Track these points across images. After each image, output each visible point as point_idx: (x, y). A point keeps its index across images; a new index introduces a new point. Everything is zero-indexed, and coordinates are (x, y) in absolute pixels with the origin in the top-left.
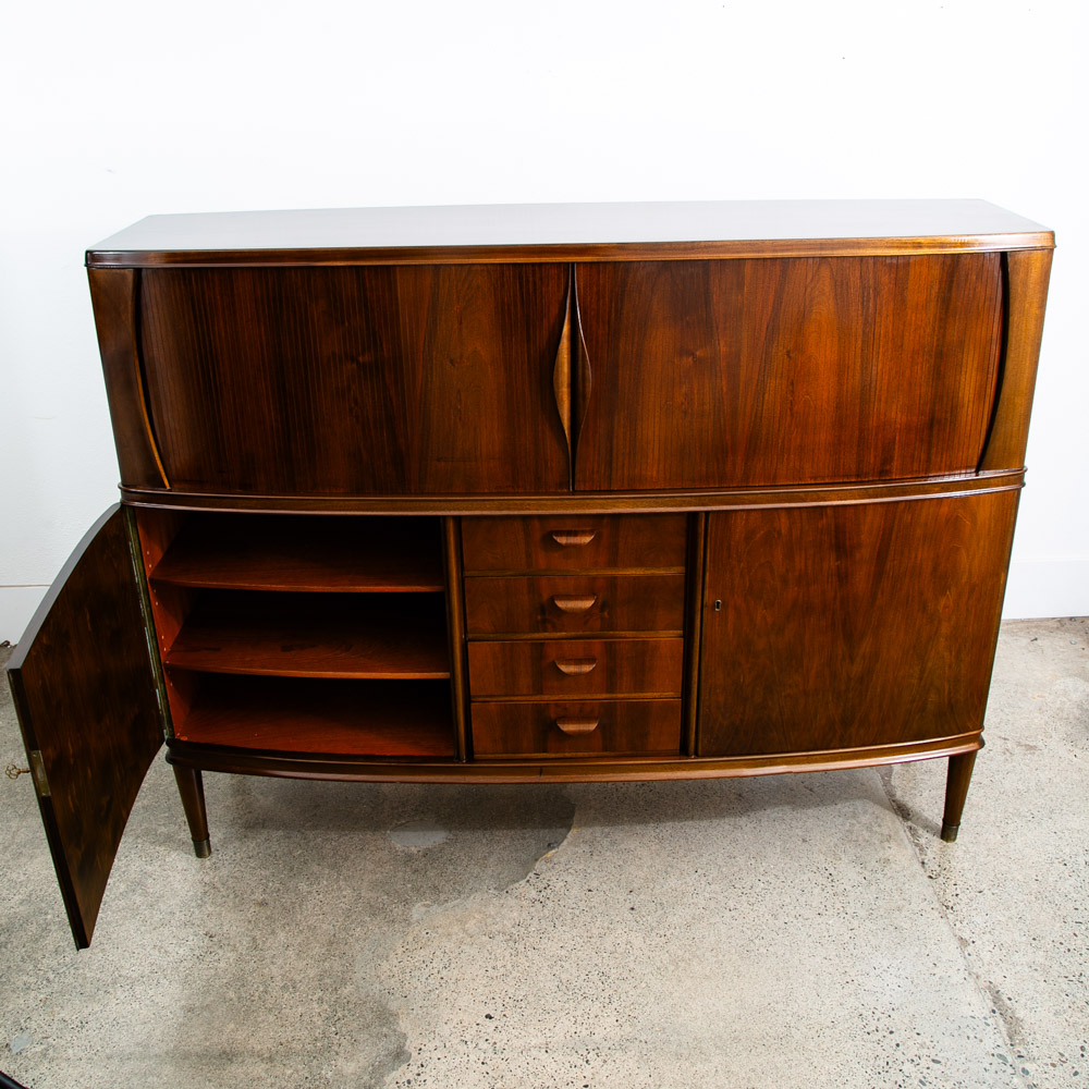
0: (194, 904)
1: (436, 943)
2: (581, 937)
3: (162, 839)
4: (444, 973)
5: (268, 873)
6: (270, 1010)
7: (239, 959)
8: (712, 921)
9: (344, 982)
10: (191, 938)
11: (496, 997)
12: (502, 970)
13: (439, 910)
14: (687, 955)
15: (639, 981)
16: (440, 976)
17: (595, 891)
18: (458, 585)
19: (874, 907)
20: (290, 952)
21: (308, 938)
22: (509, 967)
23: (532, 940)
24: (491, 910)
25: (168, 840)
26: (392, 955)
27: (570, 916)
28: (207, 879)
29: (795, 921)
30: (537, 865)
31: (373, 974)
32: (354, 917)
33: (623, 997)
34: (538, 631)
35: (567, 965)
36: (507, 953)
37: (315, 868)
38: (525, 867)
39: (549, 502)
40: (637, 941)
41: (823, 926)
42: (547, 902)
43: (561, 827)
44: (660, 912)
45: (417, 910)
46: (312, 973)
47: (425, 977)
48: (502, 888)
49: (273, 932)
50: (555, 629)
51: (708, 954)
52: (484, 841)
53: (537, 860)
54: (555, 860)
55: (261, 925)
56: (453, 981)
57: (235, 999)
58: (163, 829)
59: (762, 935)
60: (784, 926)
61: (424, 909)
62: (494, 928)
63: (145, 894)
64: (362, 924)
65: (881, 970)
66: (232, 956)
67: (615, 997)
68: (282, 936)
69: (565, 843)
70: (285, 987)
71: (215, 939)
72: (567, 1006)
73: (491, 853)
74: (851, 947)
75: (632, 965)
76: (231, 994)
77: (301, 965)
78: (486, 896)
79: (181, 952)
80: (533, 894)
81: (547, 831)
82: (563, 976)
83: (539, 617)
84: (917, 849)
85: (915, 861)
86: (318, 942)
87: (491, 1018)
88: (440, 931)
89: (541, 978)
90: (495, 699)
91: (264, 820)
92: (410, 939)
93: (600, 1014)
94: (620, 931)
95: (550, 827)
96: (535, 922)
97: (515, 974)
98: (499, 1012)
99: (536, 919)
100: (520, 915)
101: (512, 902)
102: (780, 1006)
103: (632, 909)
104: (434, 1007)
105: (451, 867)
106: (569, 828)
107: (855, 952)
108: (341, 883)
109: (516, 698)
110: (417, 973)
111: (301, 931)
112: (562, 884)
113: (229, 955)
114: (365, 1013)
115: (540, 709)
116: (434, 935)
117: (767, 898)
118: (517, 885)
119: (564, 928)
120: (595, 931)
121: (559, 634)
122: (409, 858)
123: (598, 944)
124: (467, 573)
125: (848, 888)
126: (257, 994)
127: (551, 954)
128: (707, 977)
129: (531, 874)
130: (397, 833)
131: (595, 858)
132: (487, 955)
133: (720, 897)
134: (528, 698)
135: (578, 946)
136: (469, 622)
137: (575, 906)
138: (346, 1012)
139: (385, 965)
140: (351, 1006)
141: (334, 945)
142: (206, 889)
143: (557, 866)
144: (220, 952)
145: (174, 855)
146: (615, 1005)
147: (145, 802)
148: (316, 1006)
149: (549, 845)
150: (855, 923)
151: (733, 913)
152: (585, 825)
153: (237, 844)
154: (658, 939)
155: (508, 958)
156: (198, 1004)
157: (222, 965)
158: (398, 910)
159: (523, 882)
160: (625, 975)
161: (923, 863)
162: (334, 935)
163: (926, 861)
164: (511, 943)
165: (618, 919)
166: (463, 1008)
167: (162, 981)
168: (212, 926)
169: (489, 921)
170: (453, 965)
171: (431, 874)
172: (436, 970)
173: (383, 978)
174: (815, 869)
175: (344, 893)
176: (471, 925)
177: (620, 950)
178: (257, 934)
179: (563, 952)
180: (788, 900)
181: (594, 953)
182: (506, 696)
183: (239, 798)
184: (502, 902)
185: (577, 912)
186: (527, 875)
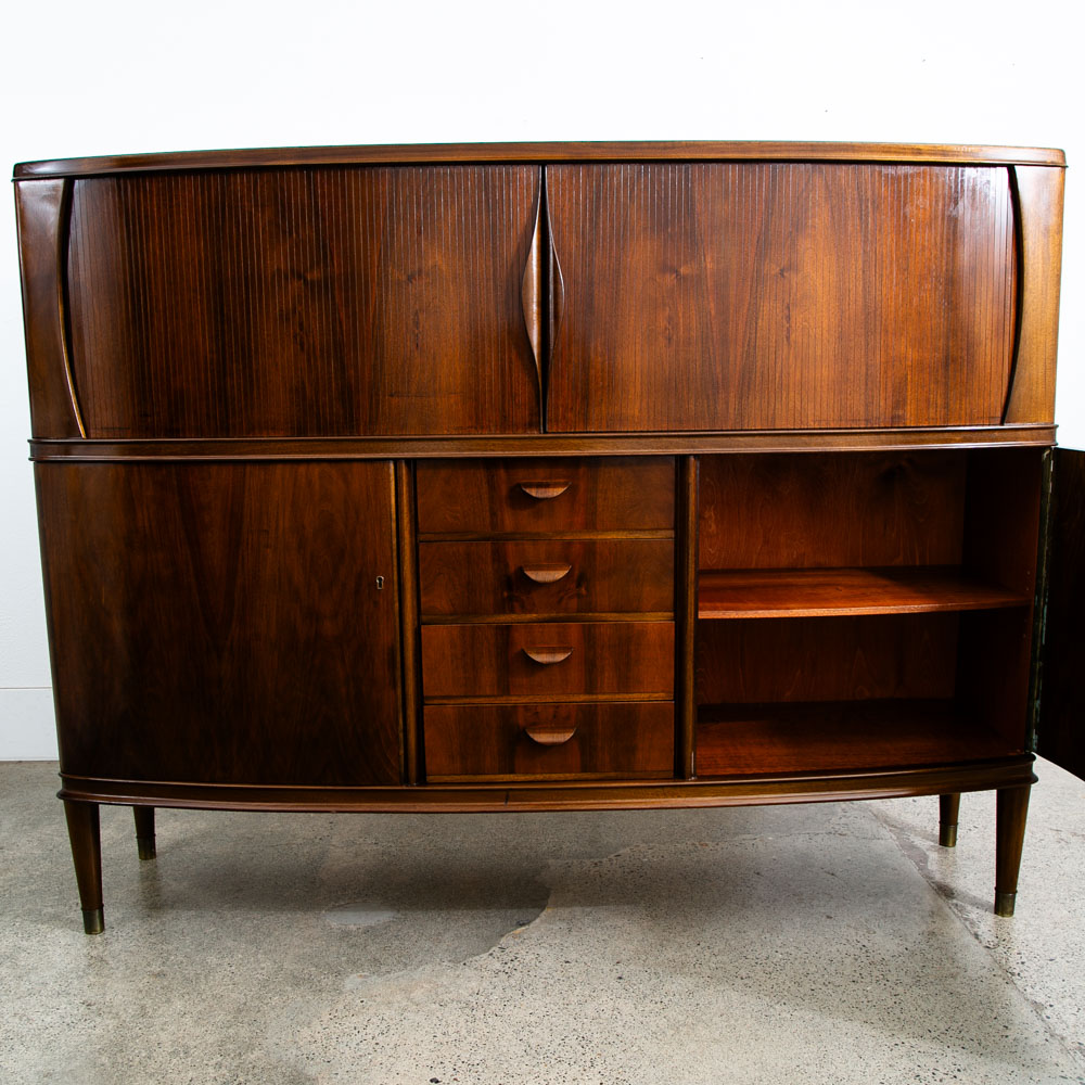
0: (74, 975)
1: (372, 1011)
2: (556, 1004)
3: (45, 919)
4: (380, 1039)
5: (170, 947)
6: (152, 1075)
7: (122, 1025)
8: (720, 988)
9: (251, 1048)
10: (63, 1006)
11: (446, 1063)
12: (454, 1036)
13: (379, 980)
14: (690, 1020)
15: (629, 1045)
16: (374, 1041)
17: (573, 963)
18: (412, 550)
19: (921, 975)
20: (187, 1019)
21: (211, 1007)
22: (464, 1032)
23: (494, 1007)
24: (444, 980)
25: (55, 919)
26: (316, 1022)
27: (542, 985)
28: (94, 953)
29: (824, 988)
30: (503, 940)
31: (289, 1039)
32: (272, 987)
33: (610, 1060)
34: (504, 612)
35: (537, 1031)
36: (462, 1020)
37: (230, 943)
38: (488, 943)
39: (517, 443)
40: (627, 1008)
41: (860, 993)
42: (514, 972)
43: (533, 907)
44: (654, 981)
45: (352, 981)
46: (210, 1039)
47: (355, 1043)
48: (459, 960)
49: (168, 1001)
50: (524, 610)
51: (716, 1019)
52: (439, 919)
53: (502, 936)
54: (525, 936)
55: (154, 994)
56: (392, 1045)
57: (108, 1064)
58: (50, 910)
60: (810, 992)
61: (360, 980)
62: (446, 997)
63: (15, 966)
64: (281, 993)
65: (938, 1033)
66: (112, 1023)
67: (599, 1061)
68: (178, 1005)
69: (538, 921)
70: (175, 1053)
71: (94, 1008)
72: (536, 1069)
73: (446, 930)
74: (897, 1011)
75: (619, 1031)
76: (104, 1059)
77: (198, 1031)
78: (438, 967)
79: (48, 1019)
80: (498, 966)
81: (515, 911)
82: (532, 1041)
83: (505, 594)
84: (967, 923)
86: (224, 1010)
87: (437, 1082)
88: (378, 999)
89: (503, 1043)
90: (452, 702)
91: (174, 902)
92: (340, 1007)
93: (579, 1077)
94: (604, 999)
95: (519, 907)
96: (499, 991)
97: (470, 1039)
98: (448, 1075)
99: (499, 988)
100: (480, 985)
101: (468, 972)
102: (812, 1068)
103: (620, 978)
104: (365, 1071)
105: (397, 942)
106: (543, 908)
107: (902, 1016)
108: (259, 956)
109: (476, 701)
110: (345, 1039)
111: (204, 1000)
112: (533, 956)
113: (108, 1022)
114: (275, 1078)
115: (506, 713)
116: (370, 1003)
117: (788, 967)
118: (477, 958)
119: (534, 996)
120: (574, 999)
121: (529, 616)
122: (345, 935)
123: (577, 1010)
124: (421, 537)
125: (887, 958)
126: (137, 1059)
127: (517, 1020)
128: (716, 1041)
129: (494, 949)
130: (333, 914)
131: (574, 933)
132: (435, 1021)
133: (729, 967)
134: (492, 700)
135: (552, 1013)
136: (423, 599)
137: (548, 976)
138: (250, 1077)
139: (306, 1032)
140: (256, 1071)
141: (244, 1013)
142: (91, 962)
143: (527, 941)
144: (98, 1020)
145: (58, 932)
146: (599, 1068)
147: (33, 887)
148: (211, 1070)
149: (518, 923)
150: (900, 989)
151: (746, 981)
152: (562, 905)
153: (138, 923)
154: (652, 1006)
155: (462, 1023)
156: (58, 1069)
157: (98, 1031)
158: (328, 981)
159: (485, 956)
160: (612, 1040)
161: (976, 935)
162: (245, 1004)
163: (980, 933)
164: (468, 1011)
165: (602, 987)
166: (402, 1072)
167: (16, 1047)
168: (90, 995)
169: (440, 990)
170: (392, 1032)
171: (372, 948)
172: (370, 1036)
173: (301, 1043)
174: (844, 942)
175: (262, 965)
176: (418, 994)
177: (605, 1016)
178: (148, 1002)
179: (533, 1018)
180: (813, 969)
181: (571, 1019)
182: (466, 697)
183: (146, 884)
184: (458, 973)
185: (552, 982)
186: (489, 949)
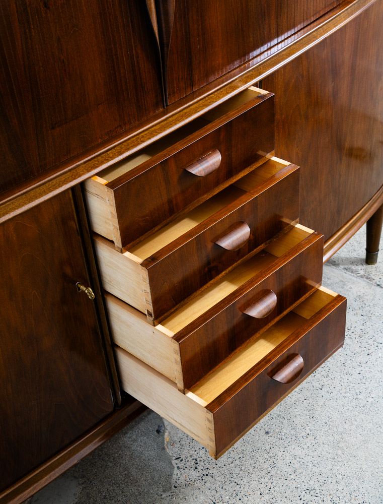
2: (263, 477)
8: (321, 403)
15: (334, 477)
27: (237, 470)
29: (362, 368)
30: (169, 452)
33: (338, 494)
40: (299, 452)
41: (380, 360)
42: (211, 471)
44: (285, 422)
51: (346, 426)
53: (164, 449)
54: (175, 439)
59: (357, 391)
60: (361, 376)
73: (126, 470)
75: (316, 470)
78: (165, 502)
80: (194, 474)
81: (142, 423)
84: (365, 279)
85: (373, 287)
94: (280, 454)
96: (222, 492)
99: (219, 489)
100: (206, 495)
112: (203, 452)
118: (175, 477)
119: (245, 480)
120: (266, 466)
123: (279, 472)
128: (365, 442)
129: (174, 462)
135: (269, 485)
137: (230, 460)
143: (183, 442)
149: (158, 431)
154: (308, 440)
159: (176, 471)
160: (321, 480)
161: (378, 285)
163: (378, 283)
165: (268, 447)
177: (297, 466)
179: (267, 497)
180: (342, 359)
181: (285, 481)
184: (181, 497)
185: (238, 462)
186: (172, 464)
